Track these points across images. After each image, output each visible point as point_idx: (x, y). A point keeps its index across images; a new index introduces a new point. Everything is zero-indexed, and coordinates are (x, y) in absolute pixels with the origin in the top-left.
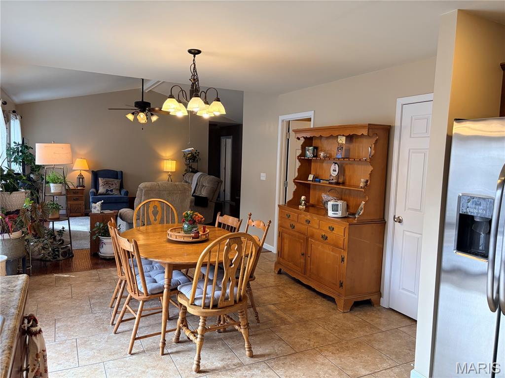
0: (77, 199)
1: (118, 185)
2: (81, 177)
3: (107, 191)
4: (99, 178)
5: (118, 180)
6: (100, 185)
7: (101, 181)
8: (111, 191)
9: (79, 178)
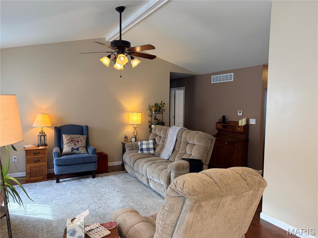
0: (38, 161)
1: (84, 142)
2: (43, 135)
3: (73, 149)
4: (63, 135)
5: (84, 136)
6: (64, 143)
7: (65, 138)
8: (77, 149)
9: (41, 136)
